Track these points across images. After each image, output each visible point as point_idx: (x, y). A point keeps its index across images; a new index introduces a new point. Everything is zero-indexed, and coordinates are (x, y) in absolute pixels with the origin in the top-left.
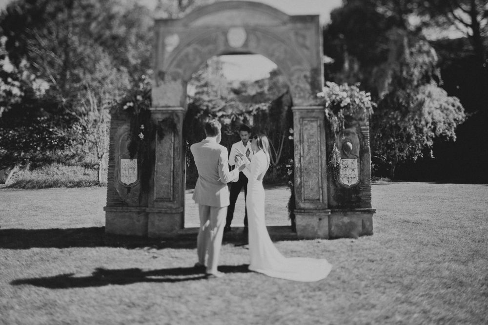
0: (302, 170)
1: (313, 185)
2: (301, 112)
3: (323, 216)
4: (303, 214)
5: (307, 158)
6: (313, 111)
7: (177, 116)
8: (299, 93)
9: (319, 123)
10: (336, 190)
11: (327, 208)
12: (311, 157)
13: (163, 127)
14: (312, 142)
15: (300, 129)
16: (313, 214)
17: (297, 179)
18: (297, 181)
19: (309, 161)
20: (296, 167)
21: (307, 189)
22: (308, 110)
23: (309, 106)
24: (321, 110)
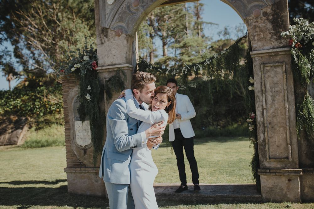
0: (266, 125)
1: (279, 142)
2: (262, 57)
3: (293, 177)
4: (268, 174)
5: (271, 111)
6: (276, 54)
7: (124, 73)
8: (258, 35)
9: (284, 69)
10: (309, 146)
11: (298, 167)
12: (276, 109)
14: (277, 91)
15: (261, 77)
16: (280, 174)
17: (260, 135)
18: (260, 137)
19: (274, 114)
20: (259, 121)
21: (272, 146)
22: (270, 54)
23: (271, 49)
24: (286, 52)
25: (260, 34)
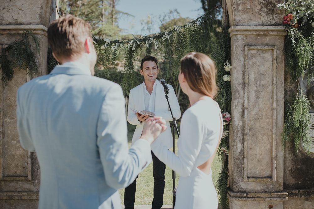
0: (246, 131)
1: (261, 155)
2: (246, 36)
3: (276, 202)
4: (244, 199)
5: (253, 112)
6: (266, 34)
7: (35, 40)
8: (244, 4)
9: (275, 55)
10: (295, 160)
11: (282, 189)
12: (261, 110)
13: (9, 58)
14: (263, 85)
15: (244, 63)
16: (260, 199)
17: (237, 145)
18: (237, 148)
19: (256, 116)
20: (236, 125)
21: (252, 160)
22: (258, 33)
23: (259, 25)
24: (279, 32)
25: (247, 3)
